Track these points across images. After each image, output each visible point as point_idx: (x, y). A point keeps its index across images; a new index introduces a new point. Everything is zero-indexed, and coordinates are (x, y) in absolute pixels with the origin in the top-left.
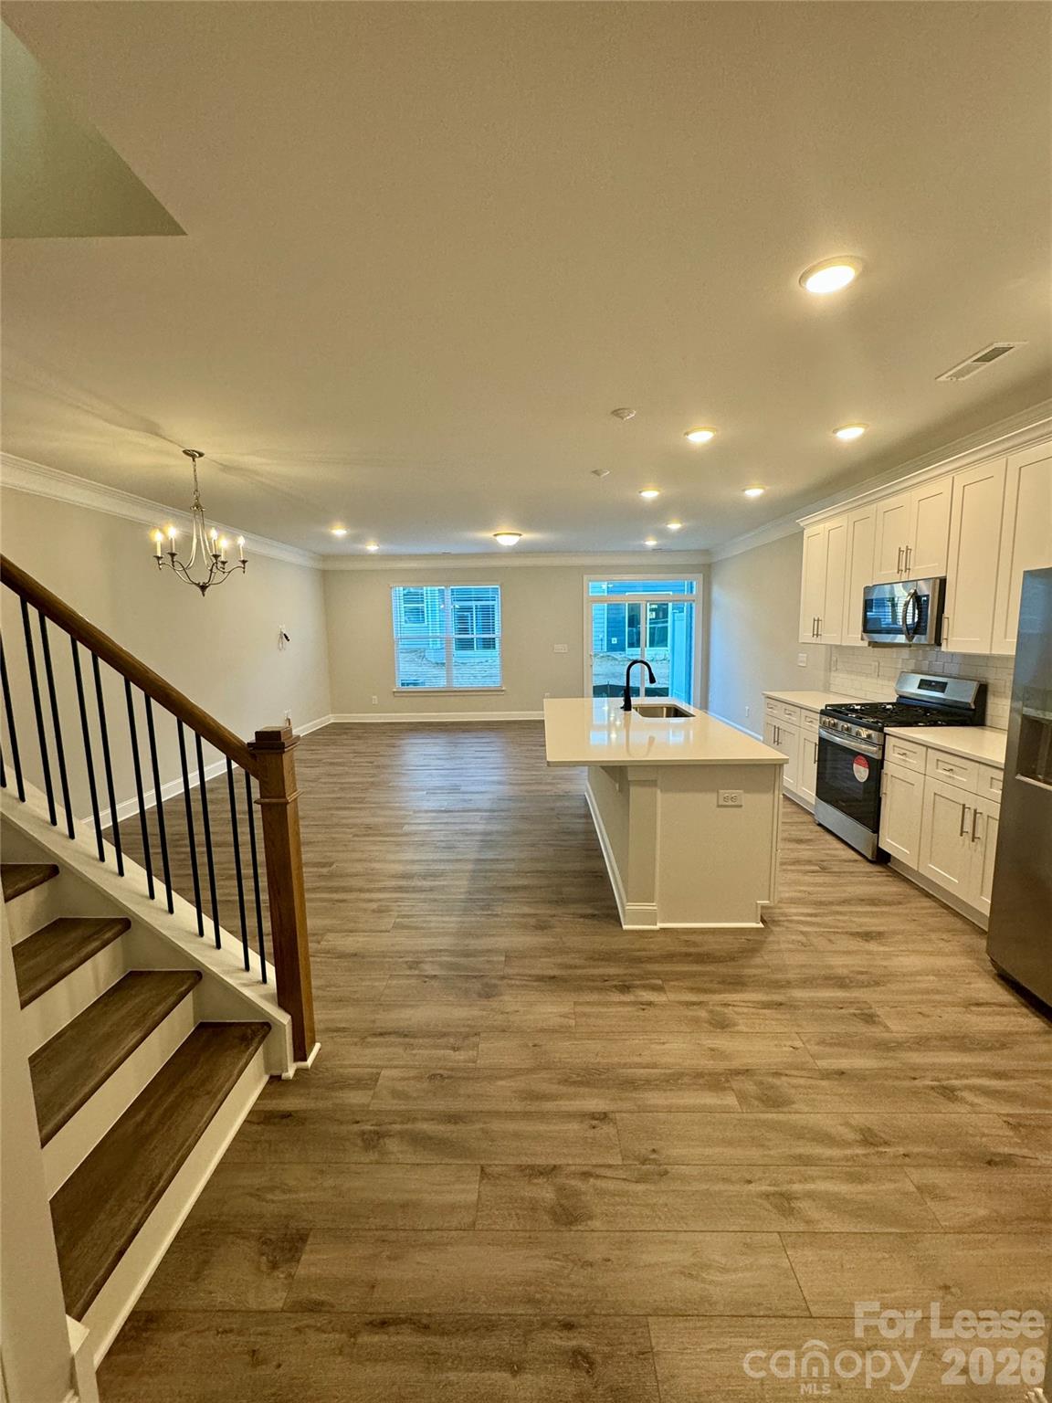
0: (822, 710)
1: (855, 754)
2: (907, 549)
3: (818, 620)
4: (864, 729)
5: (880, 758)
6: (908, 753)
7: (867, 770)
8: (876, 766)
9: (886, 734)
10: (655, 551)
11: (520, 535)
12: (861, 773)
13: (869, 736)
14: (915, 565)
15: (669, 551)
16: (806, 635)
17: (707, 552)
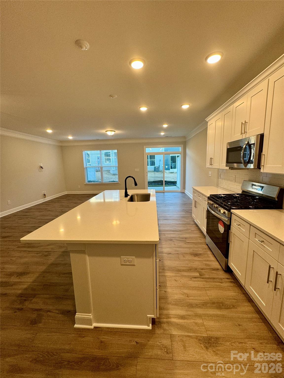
0: (208, 197)
1: (219, 219)
2: (245, 122)
3: (212, 159)
5: (229, 224)
6: (241, 224)
7: (224, 228)
8: (228, 228)
9: (231, 213)
10: (166, 137)
11: (115, 131)
12: (222, 229)
13: (224, 213)
14: (249, 130)
15: (171, 137)
16: (208, 165)
17: (184, 137)
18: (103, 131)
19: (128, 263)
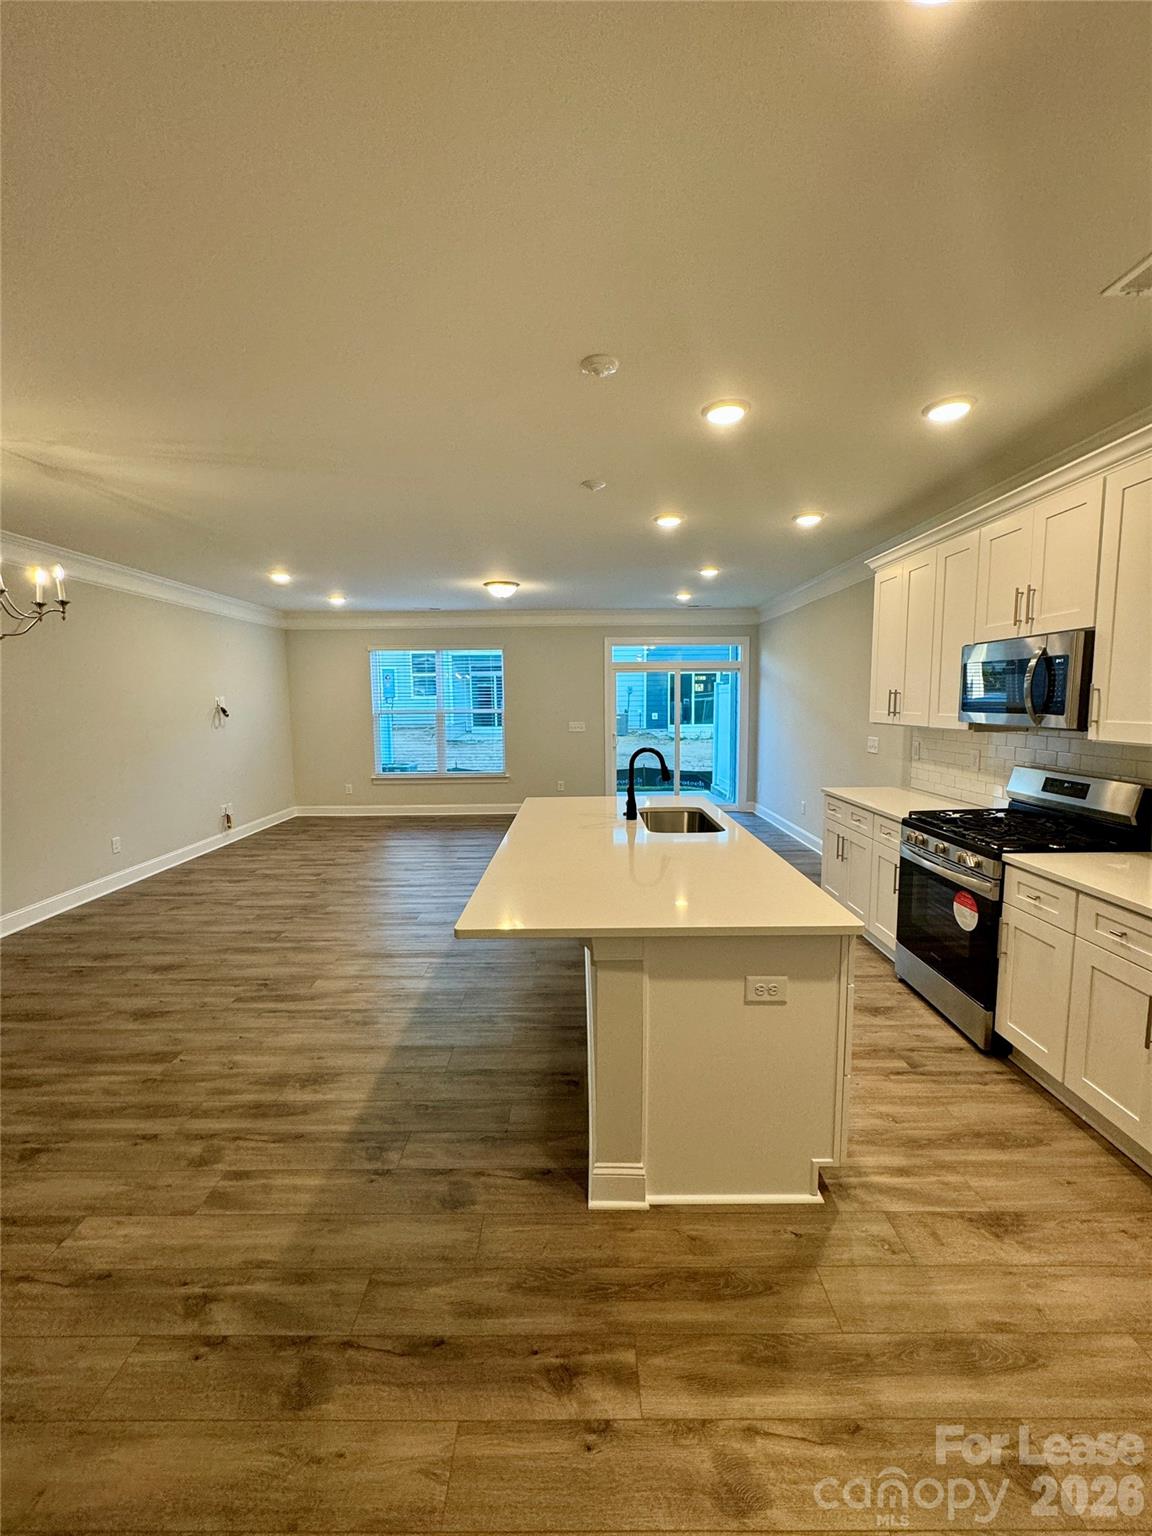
0: (903, 820)
1: (957, 888)
2: (1029, 590)
3: (896, 693)
4: (970, 853)
5: (997, 899)
6: (1042, 895)
7: (977, 915)
8: (991, 912)
9: (1005, 864)
10: (691, 608)
11: (518, 585)
12: (967, 918)
13: (978, 865)
14: (1041, 613)
15: (708, 609)
16: (879, 712)
17: (754, 610)
18: (476, 584)
19: (766, 997)
